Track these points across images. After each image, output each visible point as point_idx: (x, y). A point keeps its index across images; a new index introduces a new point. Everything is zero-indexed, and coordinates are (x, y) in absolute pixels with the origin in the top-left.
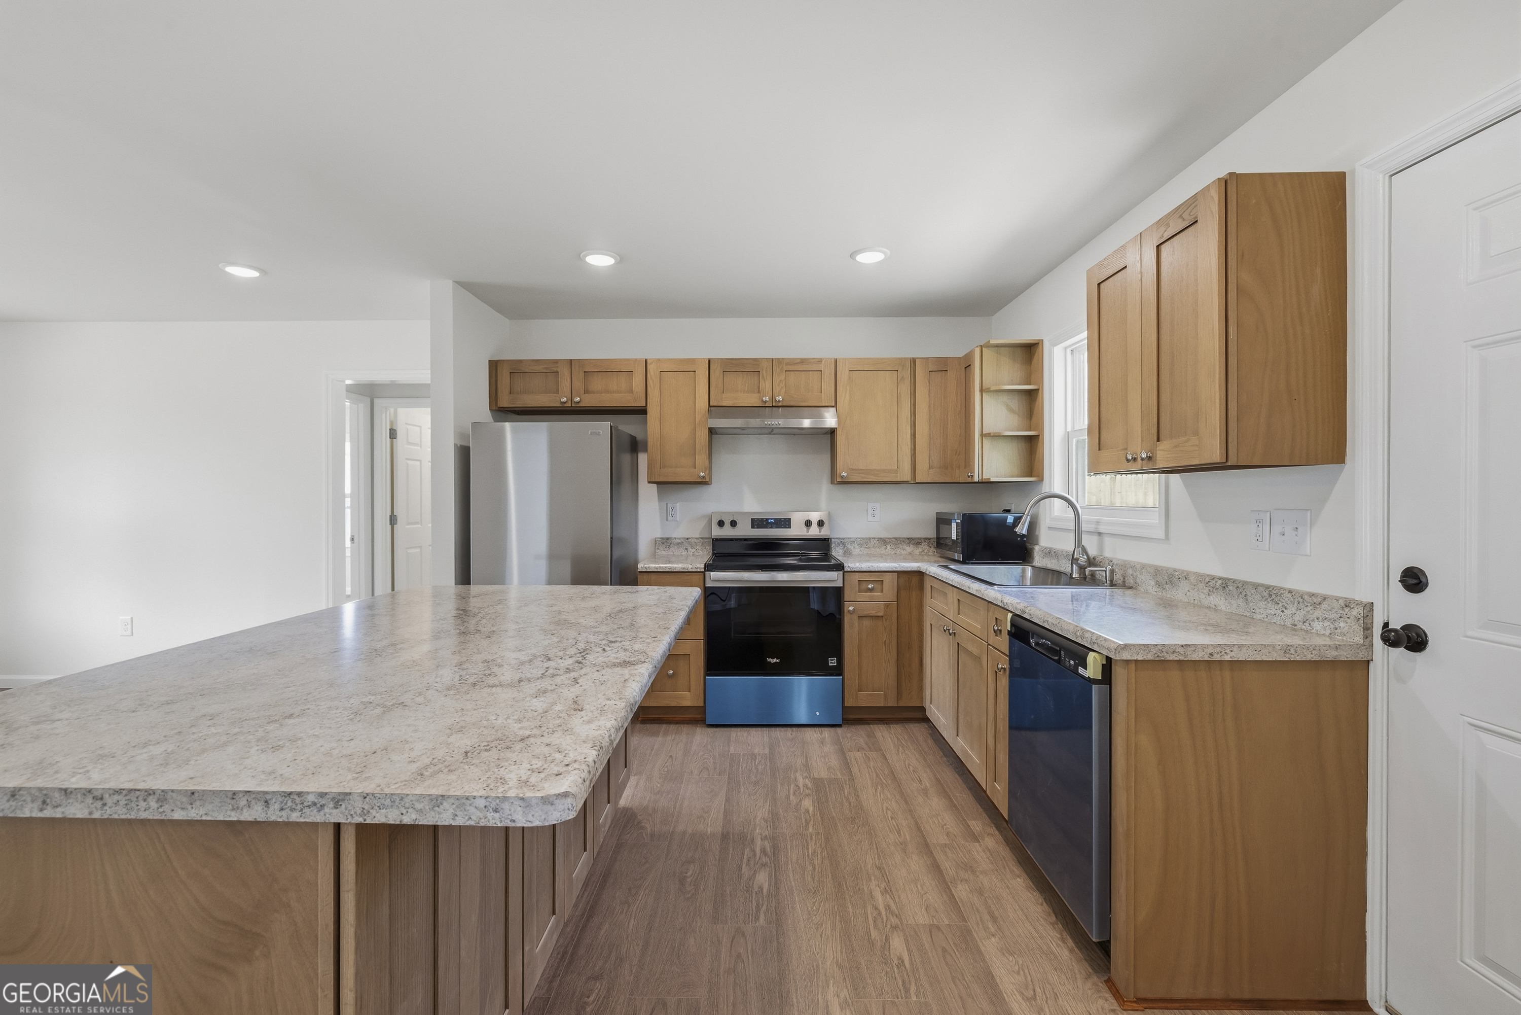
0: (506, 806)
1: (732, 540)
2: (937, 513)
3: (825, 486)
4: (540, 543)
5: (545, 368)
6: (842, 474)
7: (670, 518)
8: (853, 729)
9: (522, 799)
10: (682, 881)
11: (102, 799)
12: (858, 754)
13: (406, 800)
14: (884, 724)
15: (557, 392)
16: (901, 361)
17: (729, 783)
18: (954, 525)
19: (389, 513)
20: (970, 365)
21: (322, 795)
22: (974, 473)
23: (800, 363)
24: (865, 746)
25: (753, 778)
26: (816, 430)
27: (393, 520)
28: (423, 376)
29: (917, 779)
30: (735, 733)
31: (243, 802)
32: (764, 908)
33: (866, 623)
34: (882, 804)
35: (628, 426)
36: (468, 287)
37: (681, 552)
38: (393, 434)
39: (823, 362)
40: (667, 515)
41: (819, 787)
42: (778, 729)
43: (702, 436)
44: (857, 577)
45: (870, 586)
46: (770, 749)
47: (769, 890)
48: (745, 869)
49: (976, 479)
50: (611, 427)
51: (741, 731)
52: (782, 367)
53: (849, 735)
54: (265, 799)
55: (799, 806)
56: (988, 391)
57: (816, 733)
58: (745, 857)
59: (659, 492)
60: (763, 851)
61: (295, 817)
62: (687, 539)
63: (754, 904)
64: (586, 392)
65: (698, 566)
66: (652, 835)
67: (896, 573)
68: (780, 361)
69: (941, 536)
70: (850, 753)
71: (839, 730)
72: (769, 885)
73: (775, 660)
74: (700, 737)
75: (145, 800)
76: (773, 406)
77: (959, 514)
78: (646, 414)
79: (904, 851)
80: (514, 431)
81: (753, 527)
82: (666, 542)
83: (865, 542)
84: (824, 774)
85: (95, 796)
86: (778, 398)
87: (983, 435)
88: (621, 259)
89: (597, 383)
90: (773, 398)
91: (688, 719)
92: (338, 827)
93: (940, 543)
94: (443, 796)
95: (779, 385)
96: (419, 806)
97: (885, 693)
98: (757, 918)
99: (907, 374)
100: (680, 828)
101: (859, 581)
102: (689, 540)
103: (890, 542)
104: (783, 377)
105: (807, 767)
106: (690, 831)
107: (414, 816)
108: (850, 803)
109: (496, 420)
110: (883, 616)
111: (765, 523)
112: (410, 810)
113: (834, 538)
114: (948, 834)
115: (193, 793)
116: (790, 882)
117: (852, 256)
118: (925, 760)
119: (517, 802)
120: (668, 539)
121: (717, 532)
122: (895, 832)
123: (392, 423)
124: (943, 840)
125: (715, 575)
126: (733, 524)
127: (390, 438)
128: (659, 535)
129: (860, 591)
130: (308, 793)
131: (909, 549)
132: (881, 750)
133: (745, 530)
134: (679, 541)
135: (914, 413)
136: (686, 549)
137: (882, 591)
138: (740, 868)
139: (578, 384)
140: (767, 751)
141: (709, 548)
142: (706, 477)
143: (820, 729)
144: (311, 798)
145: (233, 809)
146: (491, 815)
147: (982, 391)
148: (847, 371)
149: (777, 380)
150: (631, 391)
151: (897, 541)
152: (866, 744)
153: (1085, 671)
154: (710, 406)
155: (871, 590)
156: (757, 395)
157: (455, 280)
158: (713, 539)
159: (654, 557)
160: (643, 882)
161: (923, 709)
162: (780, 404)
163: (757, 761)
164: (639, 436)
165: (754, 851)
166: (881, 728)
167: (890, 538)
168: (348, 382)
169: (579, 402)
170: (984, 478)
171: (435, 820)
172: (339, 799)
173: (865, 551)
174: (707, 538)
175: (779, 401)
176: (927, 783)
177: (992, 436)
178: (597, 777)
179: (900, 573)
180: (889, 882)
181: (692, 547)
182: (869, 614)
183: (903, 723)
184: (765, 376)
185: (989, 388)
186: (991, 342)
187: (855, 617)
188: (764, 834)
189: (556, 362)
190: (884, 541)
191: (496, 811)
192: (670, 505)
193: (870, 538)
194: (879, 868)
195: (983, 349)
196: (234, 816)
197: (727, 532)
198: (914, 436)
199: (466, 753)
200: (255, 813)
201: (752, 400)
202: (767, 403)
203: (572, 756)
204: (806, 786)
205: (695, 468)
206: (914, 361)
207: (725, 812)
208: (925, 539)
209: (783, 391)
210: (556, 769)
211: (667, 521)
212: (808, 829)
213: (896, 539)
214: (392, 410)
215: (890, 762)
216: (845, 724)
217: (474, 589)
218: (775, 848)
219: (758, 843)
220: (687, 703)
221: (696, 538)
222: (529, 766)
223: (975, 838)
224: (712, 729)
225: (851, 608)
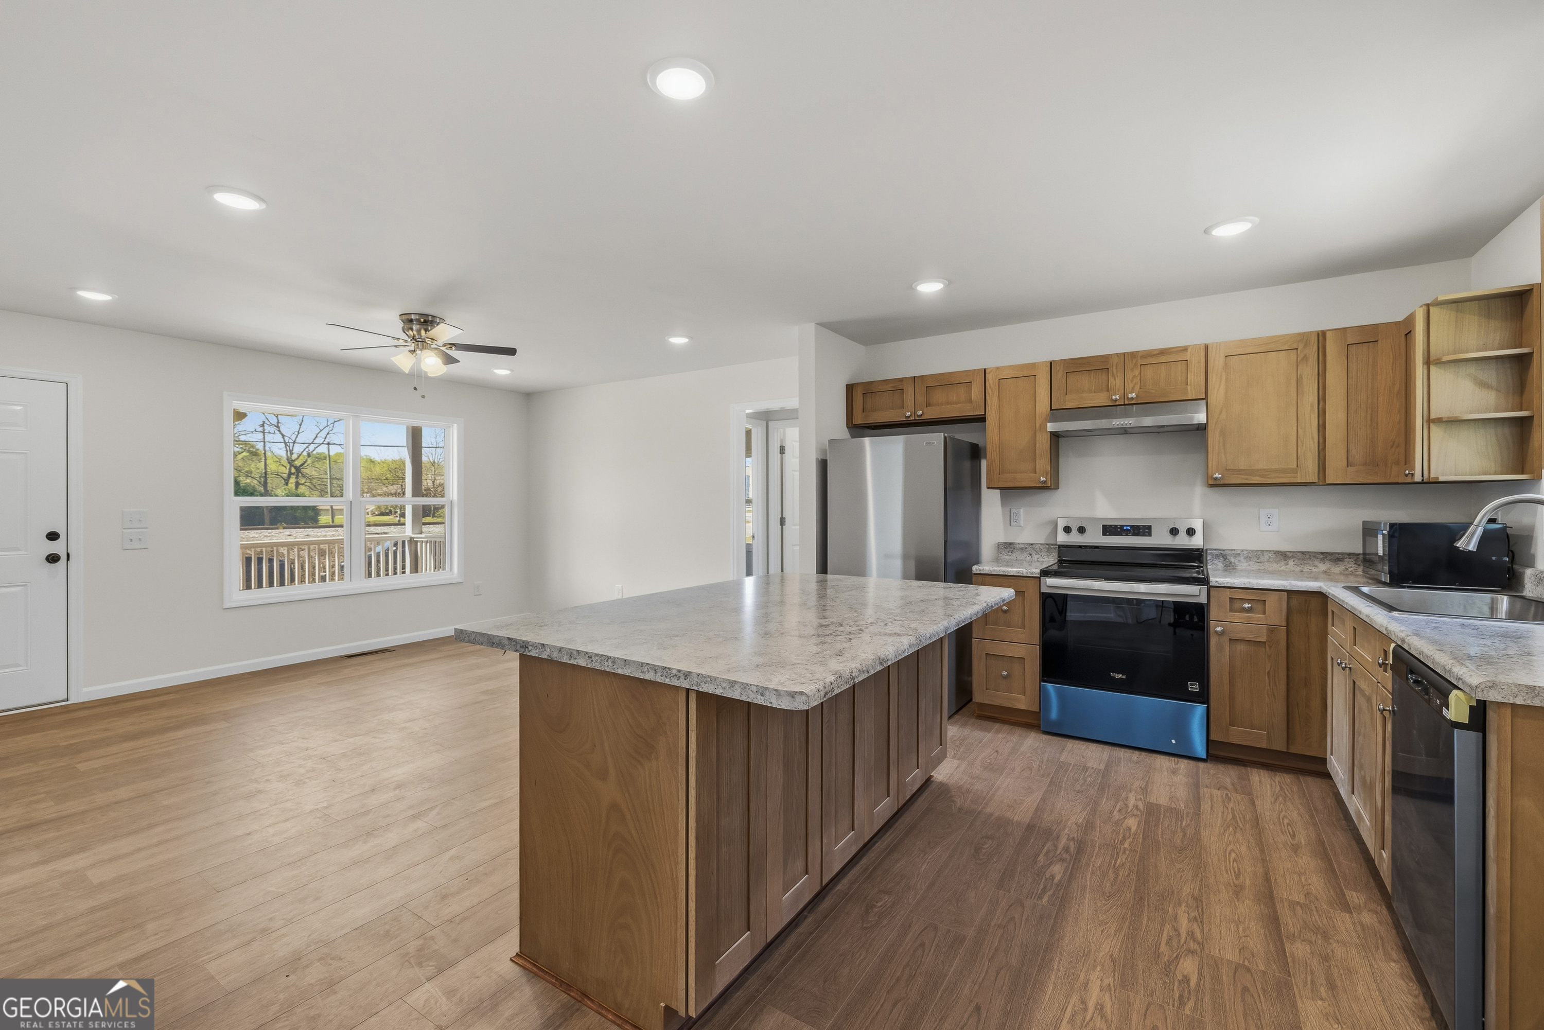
0: (767, 693)
1: (1080, 547)
2: (1364, 522)
3: (1199, 491)
4: (896, 544)
5: (892, 387)
6: (1215, 476)
7: (1012, 524)
8: (1221, 767)
9: (776, 690)
10: (978, 850)
11: (591, 658)
12: (1217, 793)
13: (717, 681)
14: (1268, 770)
15: (902, 407)
16: (1303, 338)
17: (1049, 785)
18: (1380, 537)
19: (780, 516)
20: (1410, 331)
21: (679, 671)
22: (1414, 471)
23: (1158, 354)
24: (1230, 787)
25: (1078, 788)
26: (1181, 427)
27: (782, 521)
28: (792, 403)
29: (1290, 833)
30: (1071, 744)
31: (646, 670)
32: (1051, 893)
33: (1241, 647)
34: (1227, 845)
35: (967, 435)
36: (825, 325)
37: (1024, 556)
38: (782, 450)
39: (1189, 350)
40: (1011, 519)
41: (1152, 812)
42: (1123, 750)
43: (1043, 443)
44: (1228, 594)
45: (1247, 605)
46: (1107, 766)
47: (1060, 881)
48: (1041, 858)
49: (1418, 478)
50: (945, 438)
51: (1078, 744)
52: (1137, 361)
53: (1212, 772)
54: (655, 669)
55: (1120, 822)
56: (1439, 362)
57: (1169, 762)
58: (1046, 849)
59: (1003, 498)
60: (1066, 849)
61: (667, 681)
62: (1032, 544)
63: (1041, 887)
64: (928, 405)
65: (1034, 570)
66: (960, 809)
67: (1286, 593)
68: (1133, 355)
69: (1367, 552)
70: (1205, 790)
71: (1201, 765)
72: (1062, 877)
73: (1120, 676)
74: (1032, 741)
75: (607, 661)
76: (1125, 405)
77: (1385, 524)
78: (986, 421)
79: (1237, 894)
80: (872, 444)
81: (1104, 534)
82: (1009, 547)
83: (1256, 556)
84: (1163, 801)
85: (589, 656)
86: (1130, 396)
87: (1429, 421)
88: (950, 283)
89: (939, 396)
90: (1124, 396)
91: (1023, 723)
92: (688, 690)
93: (1366, 560)
94: (735, 681)
95: (1132, 381)
96: (724, 685)
97: (1268, 733)
98: (1040, 897)
99: (1312, 351)
100: (988, 810)
101: (1230, 598)
102: (1034, 546)
103: (1293, 557)
104: (1137, 372)
105: (1145, 790)
106: (997, 815)
107: (721, 691)
108: (1184, 835)
109: (853, 436)
110: (1265, 642)
111: (1119, 530)
112: (720, 687)
113: (1211, 550)
114: (1307, 895)
115: (626, 661)
116: (1086, 881)
117: (1207, 231)
118: (1312, 817)
119: (774, 692)
120: (1011, 544)
121: (1062, 538)
122: (1233, 873)
123: (782, 441)
124: (1298, 897)
125: (1051, 581)
126: (1082, 530)
127: (780, 453)
128: (1002, 540)
129: (1231, 610)
130: (673, 669)
131: (1323, 567)
132: (1250, 794)
133: (1094, 537)
134: (1022, 546)
135: (1322, 399)
136: (1031, 555)
137: (1264, 613)
138: (1037, 855)
139: (921, 399)
140: (1102, 767)
141: (1055, 555)
142: (1048, 482)
143: (1176, 759)
144: (674, 672)
145: (642, 672)
146: (759, 697)
147: (1428, 362)
148: (1222, 358)
149: (1130, 375)
150: (970, 401)
151: (1305, 556)
152: (1233, 785)
153: (1447, 711)
154: (1051, 409)
155: (1249, 610)
156: (1106, 394)
157: (817, 322)
158: (1059, 546)
159: (997, 560)
160: (942, 841)
161: (1324, 761)
162: (1133, 402)
163: (1088, 773)
164: (981, 444)
165: (1056, 847)
166: (1262, 774)
167: (1294, 552)
168: (748, 411)
169: (921, 415)
170: (1432, 476)
171: (731, 695)
172: (687, 675)
173: (1256, 567)
174: (1052, 545)
175: (1132, 399)
176: (1302, 838)
177: (1446, 421)
178: (833, 695)
179: (1290, 593)
180: (1203, 914)
181: (1037, 553)
182: (1244, 638)
183: (1297, 773)
184: (1115, 373)
185: (1439, 359)
186: (1439, 299)
187: (1225, 640)
188: (1071, 836)
189: (901, 380)
190: (1284, 556)
191: (762, 695)
192: (1013, 511)
193: (1262, 551)
194: (1196, 899)
195: (1431, 308)
196: (641, 676)
197: (1075, 539)
198: (1322, 427)
199: (758, 665)
200: (649, 676)
201: (1101, 399)
202: (1117, 402)
203: (817, 676)
204: (1137, 807)
205: (1036, 473)
206: (1322, 336)
207: (1037, 809)
208: (1350, 554)
209: (1137, 388)
210: (803, 680)
211: (1010, 525)
212: (1123, 844)
213: (1303, 553)
214: (782, 430)
215: (1258, 809)
216: (1211, 760)
217: (829, 577)
218: (1080, 850)
219: (1063, 841)
220: (1022, 706)
221: (1041, 544)
222: (788, 677)
223: (1346, 907)
224: (1048, 736)
225: (1219, 629)
